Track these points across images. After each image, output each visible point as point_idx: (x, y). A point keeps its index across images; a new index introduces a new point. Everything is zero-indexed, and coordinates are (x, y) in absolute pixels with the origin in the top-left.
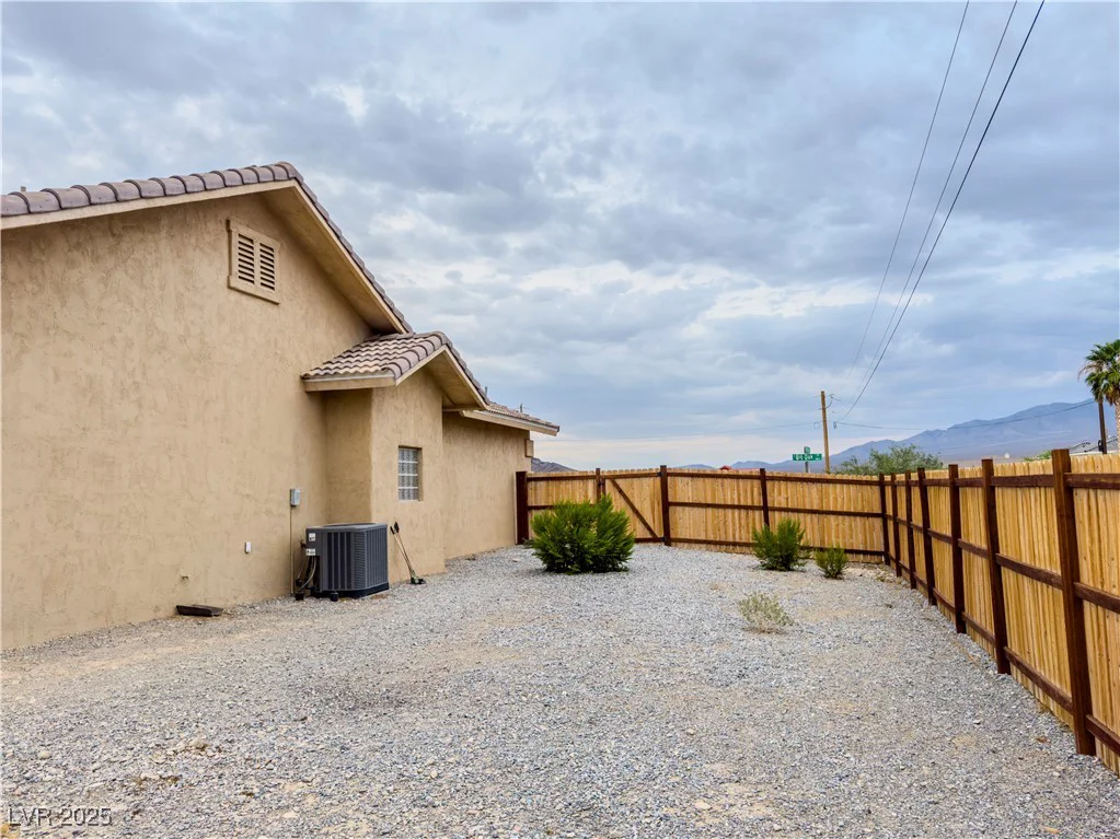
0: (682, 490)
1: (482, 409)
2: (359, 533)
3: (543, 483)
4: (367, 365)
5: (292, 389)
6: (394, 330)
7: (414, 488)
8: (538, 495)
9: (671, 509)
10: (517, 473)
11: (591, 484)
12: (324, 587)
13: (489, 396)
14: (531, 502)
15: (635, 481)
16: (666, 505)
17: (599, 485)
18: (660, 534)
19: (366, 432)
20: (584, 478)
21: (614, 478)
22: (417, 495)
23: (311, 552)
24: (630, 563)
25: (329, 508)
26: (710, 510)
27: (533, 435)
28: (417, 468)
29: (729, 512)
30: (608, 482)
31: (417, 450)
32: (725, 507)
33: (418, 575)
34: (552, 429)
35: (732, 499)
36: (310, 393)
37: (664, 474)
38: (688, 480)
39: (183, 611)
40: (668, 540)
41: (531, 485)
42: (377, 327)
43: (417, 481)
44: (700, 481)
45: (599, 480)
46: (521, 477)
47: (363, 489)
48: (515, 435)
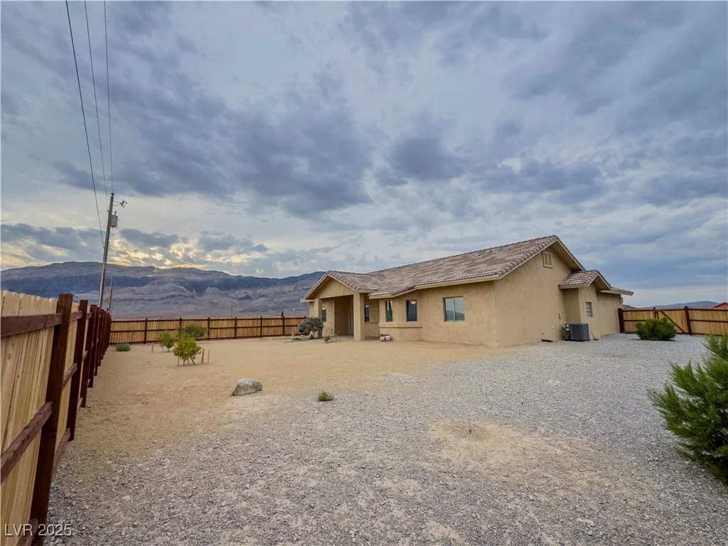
0: (695, 315)
1: (609, 290)
2: (581, 325)
3: (630, 313)
4: (576, 280)
5: (556, 289)
6: (581, 270)
7: (591, 314)
8: (627, 316)
9: (691, 322)
10: (618, 309)
11: (651, 313)
12: (572, 338)
13: (612, 286)
14: (625, 318)
15: (672, 312)
16: (689, 321)
17: (655, 313)
18: (686, 331)
19: (577, 298)
20: (648, 310)
21: (662, 311)
22: (591, 316)
23: (568, 330)
24: (675, 338)
25: (567, 319)
26: (711, 323)
27: (622, 296)
28: (590, 308)
29: (722, 324)
30: (659, 313)
31: (590, 303)
32: (720, 322)
33: (596, 338)
34: (631, 293)
35: (723, 318)
36: (560, 289)
37: (687, 309)
38: (700, 311)
39: (543, 340)
40: (690, 333)
41: (624, 314)
42: (574, 269)
43: (591, 312)
44: (705, 312)
45: (655, 311)
46: (620, 310)
47: (578, 314)
48: (617, 296)
